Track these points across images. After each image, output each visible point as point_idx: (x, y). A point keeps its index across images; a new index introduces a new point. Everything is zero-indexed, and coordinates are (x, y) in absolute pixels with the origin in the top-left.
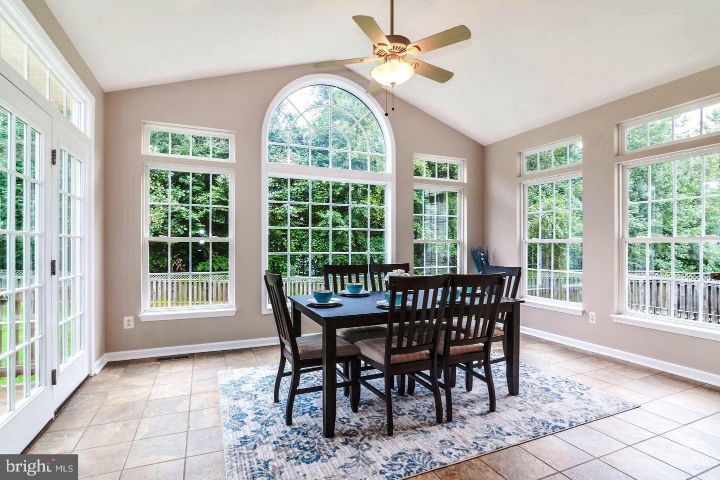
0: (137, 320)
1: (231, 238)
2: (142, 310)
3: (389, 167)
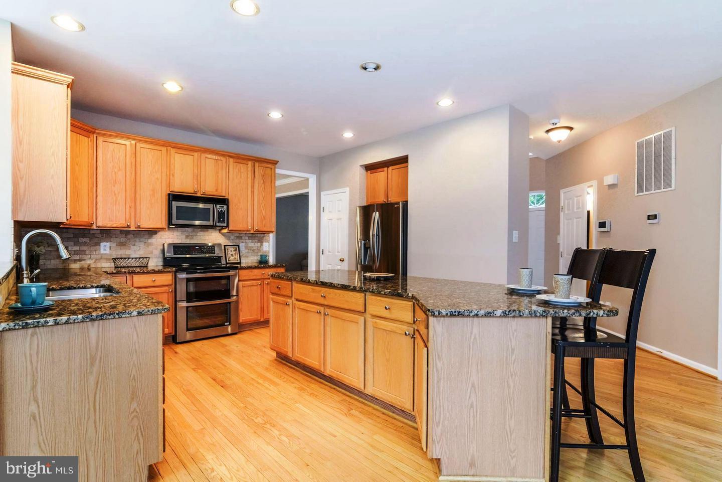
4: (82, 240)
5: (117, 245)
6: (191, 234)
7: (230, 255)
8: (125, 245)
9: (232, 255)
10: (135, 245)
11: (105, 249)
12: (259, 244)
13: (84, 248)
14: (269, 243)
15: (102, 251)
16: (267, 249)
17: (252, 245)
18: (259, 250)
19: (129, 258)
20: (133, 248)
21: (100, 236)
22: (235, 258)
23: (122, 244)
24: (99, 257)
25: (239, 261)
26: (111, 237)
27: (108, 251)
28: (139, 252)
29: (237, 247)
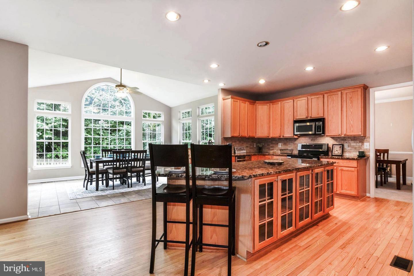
0: (32, 169)
1: (69, 140)
2: (34, 166)
3: (133, 115)
4: (273, 142)
5: (284, 144)
6: (314, 139)
7: (335, 150)
8: (286, 144)
9: (337, 151)
10: (289, 144)
11: (280, 146)
12: (360, 144)
13: (274, 145)
14: (369, 143)
15: (279, 147)
16: (368, 147)
17: (355, 144)
18: (361, 148)
19: (287, 150)
20: (289, 145)
21: (278, 140)
22: (339, 153)
23: (285, 144)
24: (278, 149)
25: (341, 155)
26: (282, 141)
27: (281, 147)
28: (291, 147)
29: (342, 146)
